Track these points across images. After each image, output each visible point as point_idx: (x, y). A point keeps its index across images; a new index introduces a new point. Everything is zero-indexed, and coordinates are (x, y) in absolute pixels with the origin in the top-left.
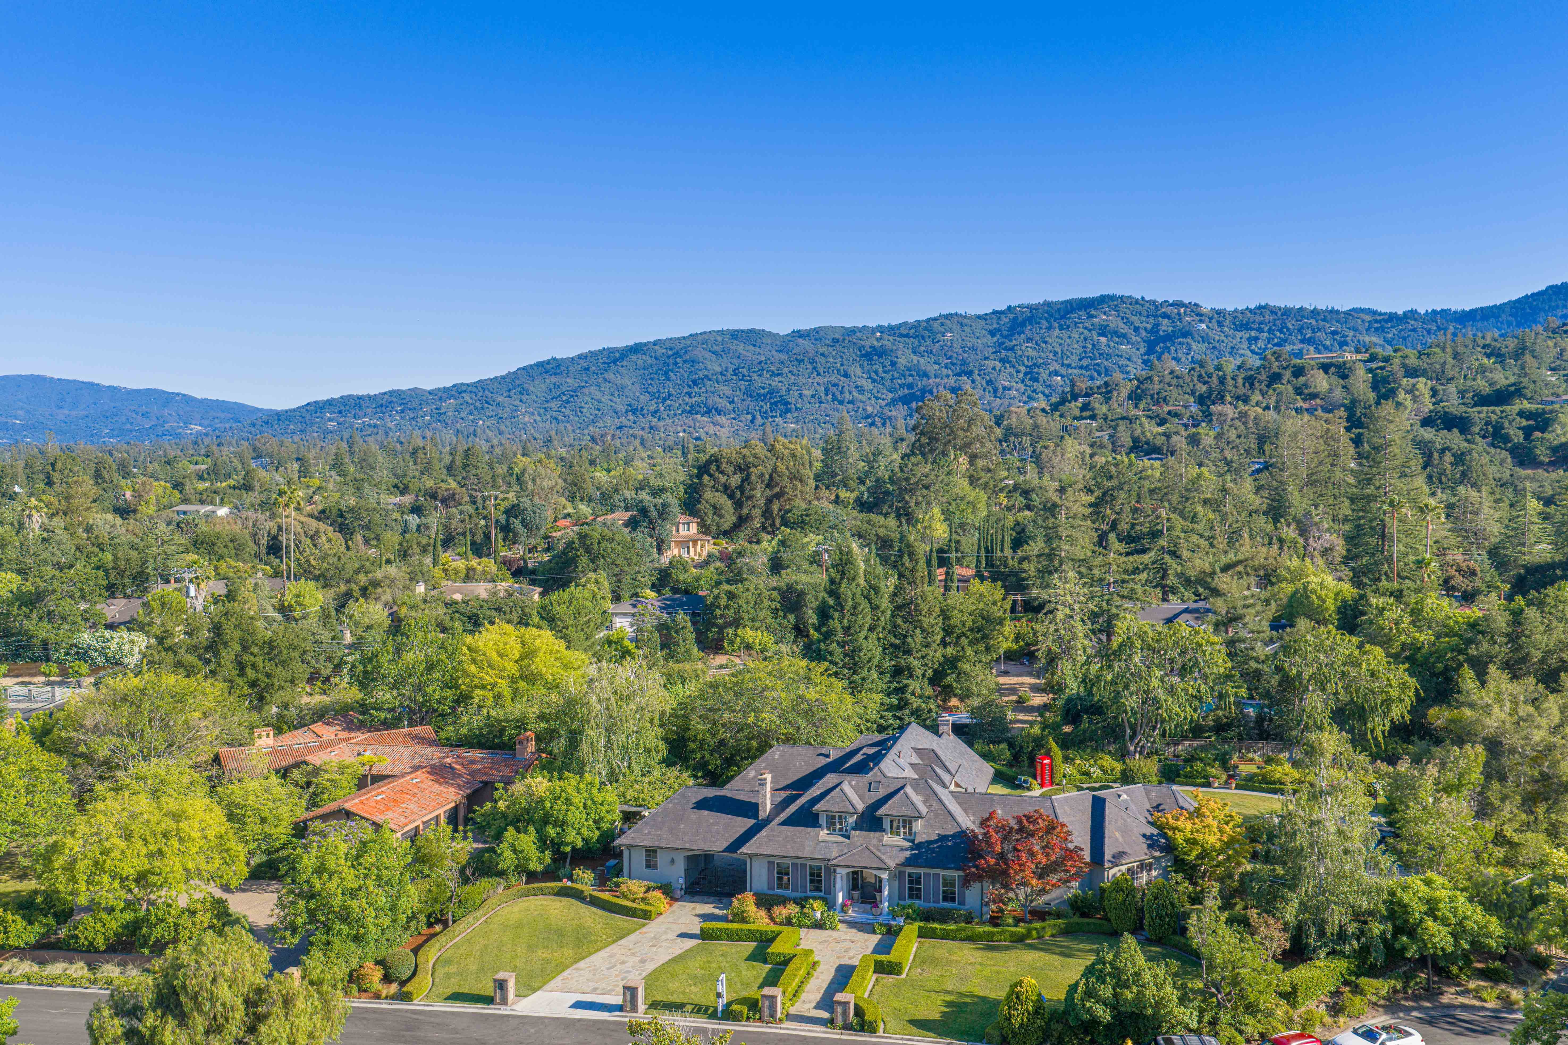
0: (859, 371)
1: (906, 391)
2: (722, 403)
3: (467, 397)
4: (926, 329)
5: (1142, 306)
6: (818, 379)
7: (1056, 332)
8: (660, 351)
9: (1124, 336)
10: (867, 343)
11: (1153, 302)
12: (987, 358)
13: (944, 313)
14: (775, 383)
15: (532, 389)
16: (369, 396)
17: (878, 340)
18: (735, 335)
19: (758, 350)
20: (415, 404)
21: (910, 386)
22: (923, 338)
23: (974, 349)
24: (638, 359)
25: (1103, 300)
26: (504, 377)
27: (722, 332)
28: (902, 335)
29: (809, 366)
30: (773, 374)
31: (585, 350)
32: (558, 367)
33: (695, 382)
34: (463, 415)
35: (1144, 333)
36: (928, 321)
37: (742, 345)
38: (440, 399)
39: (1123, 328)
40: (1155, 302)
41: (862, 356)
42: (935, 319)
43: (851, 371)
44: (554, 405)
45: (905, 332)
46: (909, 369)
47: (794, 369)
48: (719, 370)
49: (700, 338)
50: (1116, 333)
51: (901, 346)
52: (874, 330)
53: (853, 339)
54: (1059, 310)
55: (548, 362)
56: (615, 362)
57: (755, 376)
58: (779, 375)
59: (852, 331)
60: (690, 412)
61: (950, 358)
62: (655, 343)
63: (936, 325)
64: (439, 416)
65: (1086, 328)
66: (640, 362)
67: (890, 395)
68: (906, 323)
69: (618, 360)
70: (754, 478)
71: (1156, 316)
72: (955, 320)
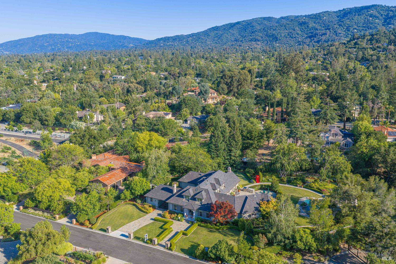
0: (298, 29)
1: (311, 34)
2: (259, 38)
3: (194, 37)
4: (318, 16)
5: (385, 8)
6: (286, 31)
7: (357, 16)
8: (244, 23)
9: (377, 17)
10: (301, 21)
11: (388, 7)
12: (335, 25)
13: (324, 11)
14: (274, 32)
15: (210, 34)
16: (171, 37)
17: (304, 19)
18: (265, 19)
19: (270, 23)
20: (182, 39)
21: (312, 33)
22: (317, 18)
23: (332, 21)
24: (238, 26)
25: (373, 6)
26: (204, 31)
27: (261, 18)
28: (311, 18)
29: (284, 27)
30: (274, 30)
31: (224, 24)
32: (217, 28)
33: (253, 32)
34: (193, 42)
35: (384, 16)
36: (319, 13)
37: (266, 21)
38: (188, 37)
39: (377, 15)
40: (388, 6)
41: (299, 24)
42: (321, 13)
43: (295, 29)
44: (216, 39)
45: (312, 17)
46: (312, 28)
47: (280, 28)
48: (259, 28)
49: (255, 20)
50: (375, 16)
51: (311, 21)
52: (304, 16)
53: (297, 19)
54: (359, 9)
55: (215, 27)
56: (232, 27)
57: (269, 31)
58: (276, 30)
59: (298, 17)
60: (251, 41)
61: (325, 24)
62: (243, 21)
63: (321, 15)
64: (187, 42)
65: (366, 15)
66: (239, 27)
67: (306, 35)
68: (313, 14)
69: (233, 26)
70: (234, 80)
71: (388, 11)
72: (327, 13)
